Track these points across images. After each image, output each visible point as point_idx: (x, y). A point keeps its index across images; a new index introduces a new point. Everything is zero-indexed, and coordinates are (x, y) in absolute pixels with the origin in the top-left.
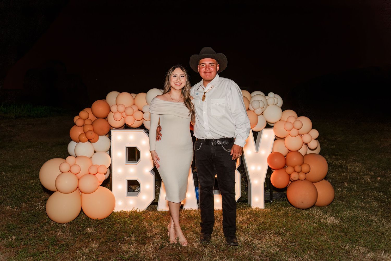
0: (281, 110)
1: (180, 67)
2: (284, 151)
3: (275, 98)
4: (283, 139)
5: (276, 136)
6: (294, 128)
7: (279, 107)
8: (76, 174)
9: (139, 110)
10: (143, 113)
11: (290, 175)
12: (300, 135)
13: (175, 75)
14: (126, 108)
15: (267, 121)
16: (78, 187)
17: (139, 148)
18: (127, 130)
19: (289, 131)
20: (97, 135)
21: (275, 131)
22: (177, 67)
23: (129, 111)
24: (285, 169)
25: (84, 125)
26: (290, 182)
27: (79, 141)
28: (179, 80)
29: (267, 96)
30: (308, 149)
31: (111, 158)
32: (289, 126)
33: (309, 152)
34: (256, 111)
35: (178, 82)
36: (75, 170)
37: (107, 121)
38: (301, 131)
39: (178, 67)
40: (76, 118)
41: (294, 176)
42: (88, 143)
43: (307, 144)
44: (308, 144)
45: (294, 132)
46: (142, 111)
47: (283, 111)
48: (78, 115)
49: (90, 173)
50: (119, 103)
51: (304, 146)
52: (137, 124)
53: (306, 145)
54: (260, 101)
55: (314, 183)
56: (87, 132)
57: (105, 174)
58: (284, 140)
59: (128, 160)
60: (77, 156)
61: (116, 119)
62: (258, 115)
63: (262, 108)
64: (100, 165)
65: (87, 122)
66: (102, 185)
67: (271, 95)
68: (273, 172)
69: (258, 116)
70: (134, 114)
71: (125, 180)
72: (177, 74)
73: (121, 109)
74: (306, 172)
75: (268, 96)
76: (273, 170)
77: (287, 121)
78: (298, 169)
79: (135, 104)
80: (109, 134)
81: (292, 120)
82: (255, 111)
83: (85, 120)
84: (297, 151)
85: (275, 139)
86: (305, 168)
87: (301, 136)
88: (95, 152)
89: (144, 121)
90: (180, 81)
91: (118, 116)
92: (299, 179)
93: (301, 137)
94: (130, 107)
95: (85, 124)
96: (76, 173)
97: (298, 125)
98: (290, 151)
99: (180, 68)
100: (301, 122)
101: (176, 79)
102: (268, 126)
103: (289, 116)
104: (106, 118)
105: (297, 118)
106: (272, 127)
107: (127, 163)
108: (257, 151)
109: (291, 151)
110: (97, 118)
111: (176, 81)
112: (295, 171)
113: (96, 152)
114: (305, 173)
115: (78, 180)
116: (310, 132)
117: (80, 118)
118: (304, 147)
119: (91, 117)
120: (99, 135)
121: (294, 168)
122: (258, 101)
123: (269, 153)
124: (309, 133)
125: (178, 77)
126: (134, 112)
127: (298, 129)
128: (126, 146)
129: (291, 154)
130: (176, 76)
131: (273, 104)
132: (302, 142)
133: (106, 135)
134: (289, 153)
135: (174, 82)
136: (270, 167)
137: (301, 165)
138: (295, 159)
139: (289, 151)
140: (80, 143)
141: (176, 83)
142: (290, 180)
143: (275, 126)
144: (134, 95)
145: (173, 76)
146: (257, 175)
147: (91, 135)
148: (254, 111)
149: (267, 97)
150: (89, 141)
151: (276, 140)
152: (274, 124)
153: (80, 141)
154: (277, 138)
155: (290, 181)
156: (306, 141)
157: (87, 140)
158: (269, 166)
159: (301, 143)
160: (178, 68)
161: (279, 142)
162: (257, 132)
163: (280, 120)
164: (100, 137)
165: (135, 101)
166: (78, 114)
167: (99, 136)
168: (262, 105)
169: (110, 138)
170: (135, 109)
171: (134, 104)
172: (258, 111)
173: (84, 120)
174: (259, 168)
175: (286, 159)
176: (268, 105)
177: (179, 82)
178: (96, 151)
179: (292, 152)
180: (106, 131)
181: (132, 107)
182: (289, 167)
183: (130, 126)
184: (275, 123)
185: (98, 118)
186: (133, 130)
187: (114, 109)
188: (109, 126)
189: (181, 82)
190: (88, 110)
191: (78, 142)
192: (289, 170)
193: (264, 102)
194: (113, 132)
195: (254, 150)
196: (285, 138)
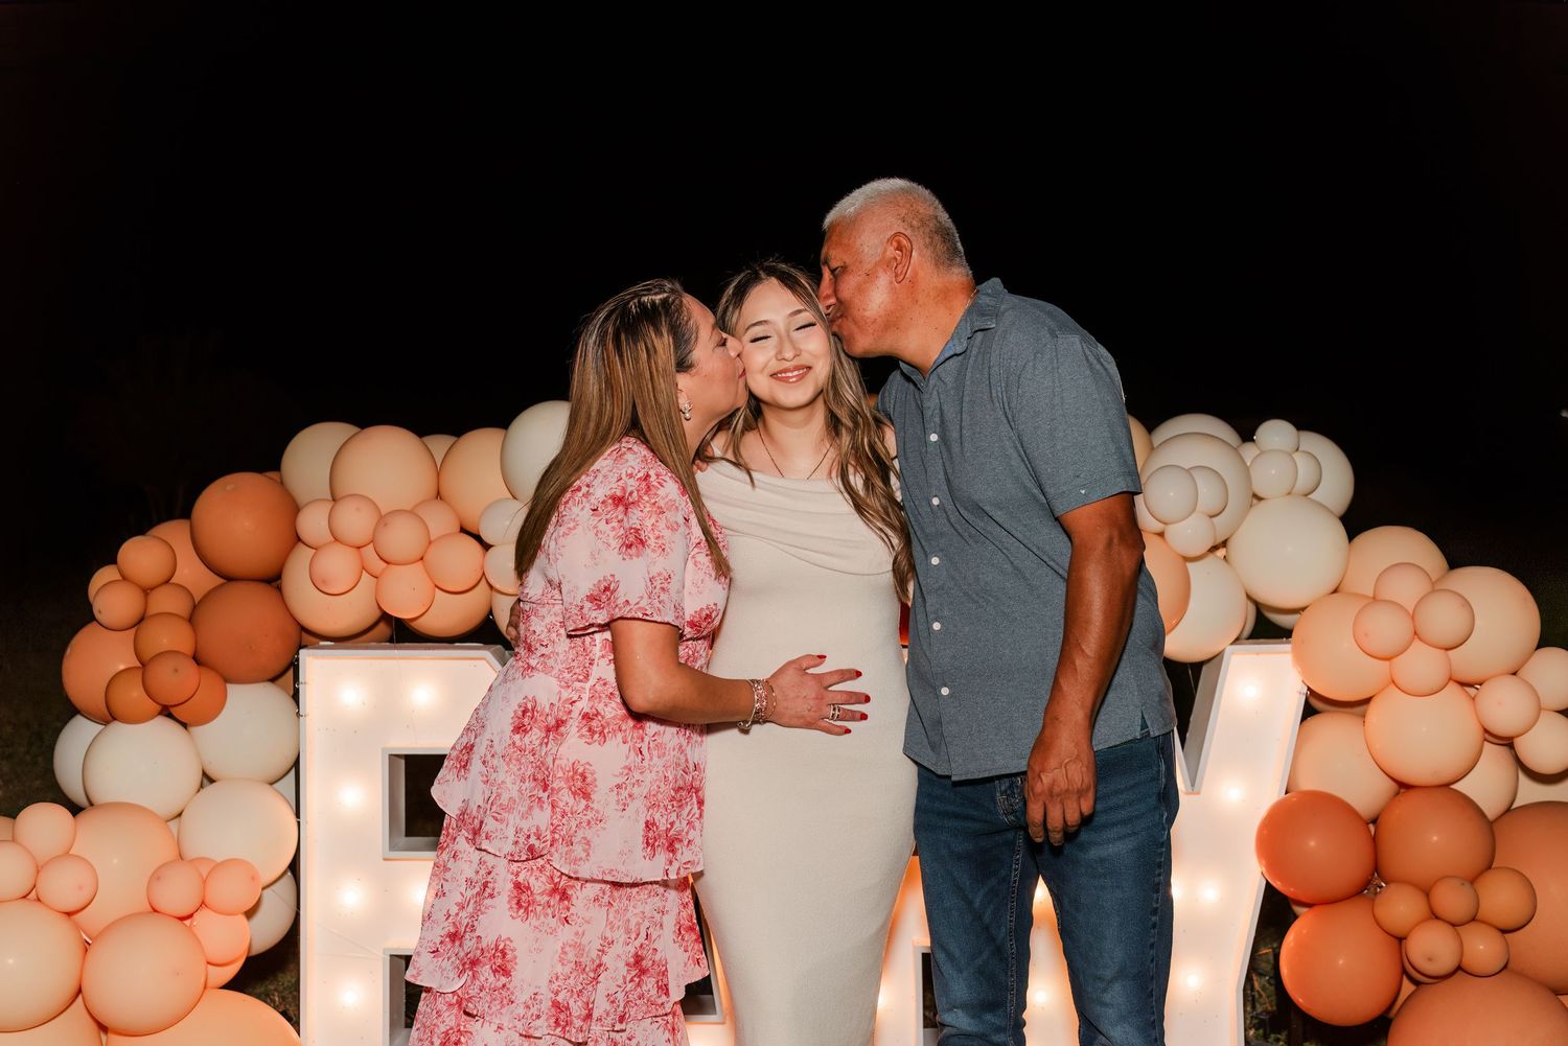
0: (1339, 531)
1: (771, 272)
2: (1363, 790)
3: (1297, 456)
4: (1358, 706)
5: (1309, 689)
6: (1417, 644)
7: (1331, 512)
8: (69, 914)
9: (463, 530)
10: (486, 547)
11: (1405, 938)
12: (1463, 684)
14: (382, 520)
15: (1254, 600)
16: (80, 991)
18: (395, 648)
19: (1388, 659)
20: (212, 680)
21: (1300, 660)
23: (401, 537)
24: (1374, 901)
25: (142, 620)
26: (1408, 988)
27: (109, 716)
28: (789, 354)
29: (1249, 446)
30: (1521, 773)
31: (298, 816)
32: (1386, 628)
33: (1530, 792)
34: (1171, 531)
35: (787, 365)
36: (64, 886)
37: (281, 594)
38: (1468, 659)
39: (763, 274)
40: (104, 576)
41: (1432, 948)
42: (162, 728)
43: (1508, 743)
44: (1517, 742)
45: (1422, 664)
46: (478, 538)
47: (1350, 538)
48: (113, 561)
49: (155, 911)
50: (344, 487)
51: (1493, 753)
52: (453, 614)
53: (1503, 747)
54: (1195, 474)
55: (1560, 997)
56: (152, 659)
57: (250, 914)
58: (1364, 716)
59: (407, 834)
60: (91, 804)
61: (324, 582)
62: (1187, 559)
63: (1212, 517)
64: (219, 861)
65: (165, 601)
66: (235, 984)
67: (1276, 433)
68: (1294, 918)
69: (1190, 565)
70: (433, 555)
71: (381, 954)
72: (766, 323)
73: (355, 521)
74: (1505, 925)
75: (1253, 439)
76: (1298, 910)
77: (1374, 598)
78: (1453, 900)
79: (442, 493)
80: (287, 674)
81: (1407, 589)
82: (1166, 535)
83: (152, 589)
84: (1446, 786)
85: (1309, 711)
86: (1501, 897)
87: (1471, 691)
88: (207, 779)
89: (495, 595)
90: (798, 353)
91: (338, 565)
92: (1459, 968)
93: (1474, 702)
94: (412, 512)
95: (152, 610)
96: (70, 906)
97: (1443, 617)
98: (1403, 786)
99: (774, 280)
100: (1467, 604)
101: (772, 353)
102: (1266, 627)
103: (1388, 565)
104: (273, 580)
105: (1441, 578)
106: (1283, 634)
107: (393, 847)
108: (1193, 785)
109: (1410, 787)
110: (222, 581)
111: (775, 366)
112: (1434, 916)
113: (212, 781)
114: (1504, 931)
115: (77, 950)
116: (1526, 666)
117: (124, 578)
118: (1493, 759)
119: (192, 574)
120: (227, 680)
121: (1428, 896)
122: (1188, 471)
123: (1271, 794)
124: (1521, 673)
125: (780, 336)
126: (430, 543)
127: (1448, 642)
128: (390, 745)
129: (1410, 803)
131: (1289, 494)
132: (1477, 734)
133: (273, 680)
134: (1396, 795)
135: (764, 368)
136: (1277, 885)
137: (1473, 880)
138: (1436, 838)
139: (1393, 783)
140: (118, 728)
141: (781, 372)
142: (1406, 971)
143: (1302, 626)
144: (439, 444)
147: (176, 678)
148: (1161, 535)
149: (1249, 451)
150: (166, 712)
151: (1311, 721)
152: (1296, 616)
153: (115, 719)
154: (1315, 704)
155: (1406, 982)
156: (1503, 725)
157: (159, 708)
158: (1268, 885)
159: (1473, 734)
160: (766, 282)
161: (1331, 729)
162: (1197, 667)
163: (1335, 591)
164: (239, 695)
165: (444, 479)
166: (111, 559)
167: (232, 689)
168: (1208, 495)
169: (296, 696)
170: (440, 521)
171: (439, 495)
172: (1189, 535)
173: (147, 591)
174: (1210, 893)
175: (1375, 838)
176: (1260, 499)
177: (794, 363)
178: (210, 773)
179: (1415, 791)
180: (272, 656)
181: (421, 514)
182: (1395, 887)
183: (412, 624)
184: (1303, 609)
185: (229, 579)
186: (434, 648)
187: (313, 523)
189: (804, 360)
190: (174, 532)
191: (106, 723)
192: (1399, 906)
193: (1223, 480)
196: (1367, 701)
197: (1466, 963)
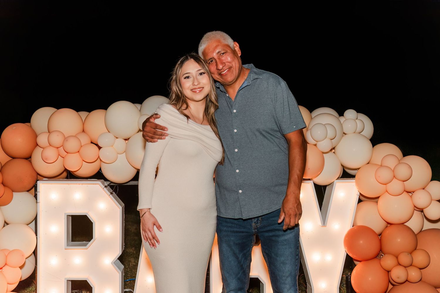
0: (370, 144)
1: (192, 57)
2: (377, 226)
3: (357, 121)
4: (376, 199)
5: (360, 193)
6: (395, 179)
7: (367, 138)
9: (92, 143)
10: (100, 148)
11: (390, 271)
12: (408, 192)
13: (187, 75)
14: (66, 139)
15: (342, 165)
17: (92, 217)
18: (69, 181)
19: (386, 184)
20: (8, 191)
21: (358, 184)
22: (187, 59)
23: (72, 145)
24: (380, 260)
26: (390, 286)
28: (196, 83)
30: (425, 220)
31: (37, 235)
32: (385, 175)
33: (428, 225)
34: (319, 144)
37: (31, 162)
38: (409, 185)
39: (189, 58)
41: (398, 274)
43: (422, 211)
44: (424, 210)
45: (396, 186)
46: (97, 145)
47: (373, 146)
50: (52, 128)
51: (417, 214)
52: (89, 169)
53: (420, 212)
54: (326, 126)
55: (437, 289)
57: (21, 267)
58: (377, 202)
59: (72, 241)
61: (46, 159)
62: (323, 153)
63: (331, 140)
64: (11, 250)
66: (16, 290)
67: (350, 114)
68: (356, 265)
69: (324, 155)
70: (82, 150)
71: (63, 279)
72: (189, 73)
73: (56, 139)
74: (421, 267)
75: (343, 116)
76: (356, 262)
77: (381, 165)
78: (405, 259)
79: (85, 130)
81: (391, 162)
82: (317, 145)
84: (403, 224)
85: (360, 201)
86: (419, 258)
87: (410, 194)
88: (6, 223)
89: (102, 163)
90: (199, 83)
91: (51, 153)
92: (407, 280)
93: (411, 197)
94: (75, 136)
97: (403, 172)
99: (193, 60)
100: (410, 167)
101: (191, 83)
102: (346, 175)
103: (385, 155)
104: (28, 158)
105: (401, 159)
106: (353, 176)
107: (68, 245)
108: (324, 224)
109: (391, 224)
110: (11, 159)
111: (192, 87)
112: (399, 264)
113: (8, 224)
114: (420, 269)
116: (428, 186)
118: (417, 216)
119: (1, 156)
120: (13, 191)
121: (397, 258)
122: (324, 125)
123: (348, 227)
124: (426, 188)
125: (193, 77)
126: (81, 146)
127: (404, 180)
128: (67, 212)
129: (391, 230)
130: (189, 77)
131: (355, 133)
133: (28, 191)
134: (387, 227)
135: (189, 88)
136: (350, 255)
137: (411, 253)
138: (399, 240)
139: (388, 223)
141: (194, 89)
142: (390, 281)
143: (358, 174)
144: (84, 114)
145: (185, 78)
146: (324, 270)
148: (315, 145)
149: (342, 119)
151: (361, 203)
152: (356, 171)
154: (362, 198)
155: (390, 284)
156: (420, 204)
158: (347, 254)
159: (411, 208)
160: (190, 60)
161: (367, 206)
162: (325, 187)
163: (368, 163)
164: (17, 196)
165: (85, 125)
167: (14, 193)
168: (330, 133)
169: (36, 196)
170: (84, 139)
171: (83, 131)
172: (324, 145)
174: (329, 258)
175: (380, 240)
176: (345, 134)
177: (198, 86)
178: (7, 221)
179: (392, 226)
180: (29, 183)
181: (78, 137)
182: (386, 255)
183: (75, 173)
184: (359, 169)
185: (13, 158)
186: (82, 181)
187: (42, 140)
188: (35, 174)
189: (201, 85)
192: (388, 261)
193: (336, 130)
194: (42, 186)
195: (319, 222)
196: (378, 197)
197: (409, 279)
